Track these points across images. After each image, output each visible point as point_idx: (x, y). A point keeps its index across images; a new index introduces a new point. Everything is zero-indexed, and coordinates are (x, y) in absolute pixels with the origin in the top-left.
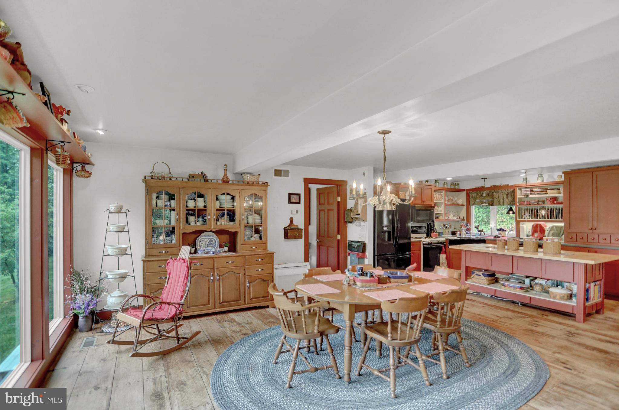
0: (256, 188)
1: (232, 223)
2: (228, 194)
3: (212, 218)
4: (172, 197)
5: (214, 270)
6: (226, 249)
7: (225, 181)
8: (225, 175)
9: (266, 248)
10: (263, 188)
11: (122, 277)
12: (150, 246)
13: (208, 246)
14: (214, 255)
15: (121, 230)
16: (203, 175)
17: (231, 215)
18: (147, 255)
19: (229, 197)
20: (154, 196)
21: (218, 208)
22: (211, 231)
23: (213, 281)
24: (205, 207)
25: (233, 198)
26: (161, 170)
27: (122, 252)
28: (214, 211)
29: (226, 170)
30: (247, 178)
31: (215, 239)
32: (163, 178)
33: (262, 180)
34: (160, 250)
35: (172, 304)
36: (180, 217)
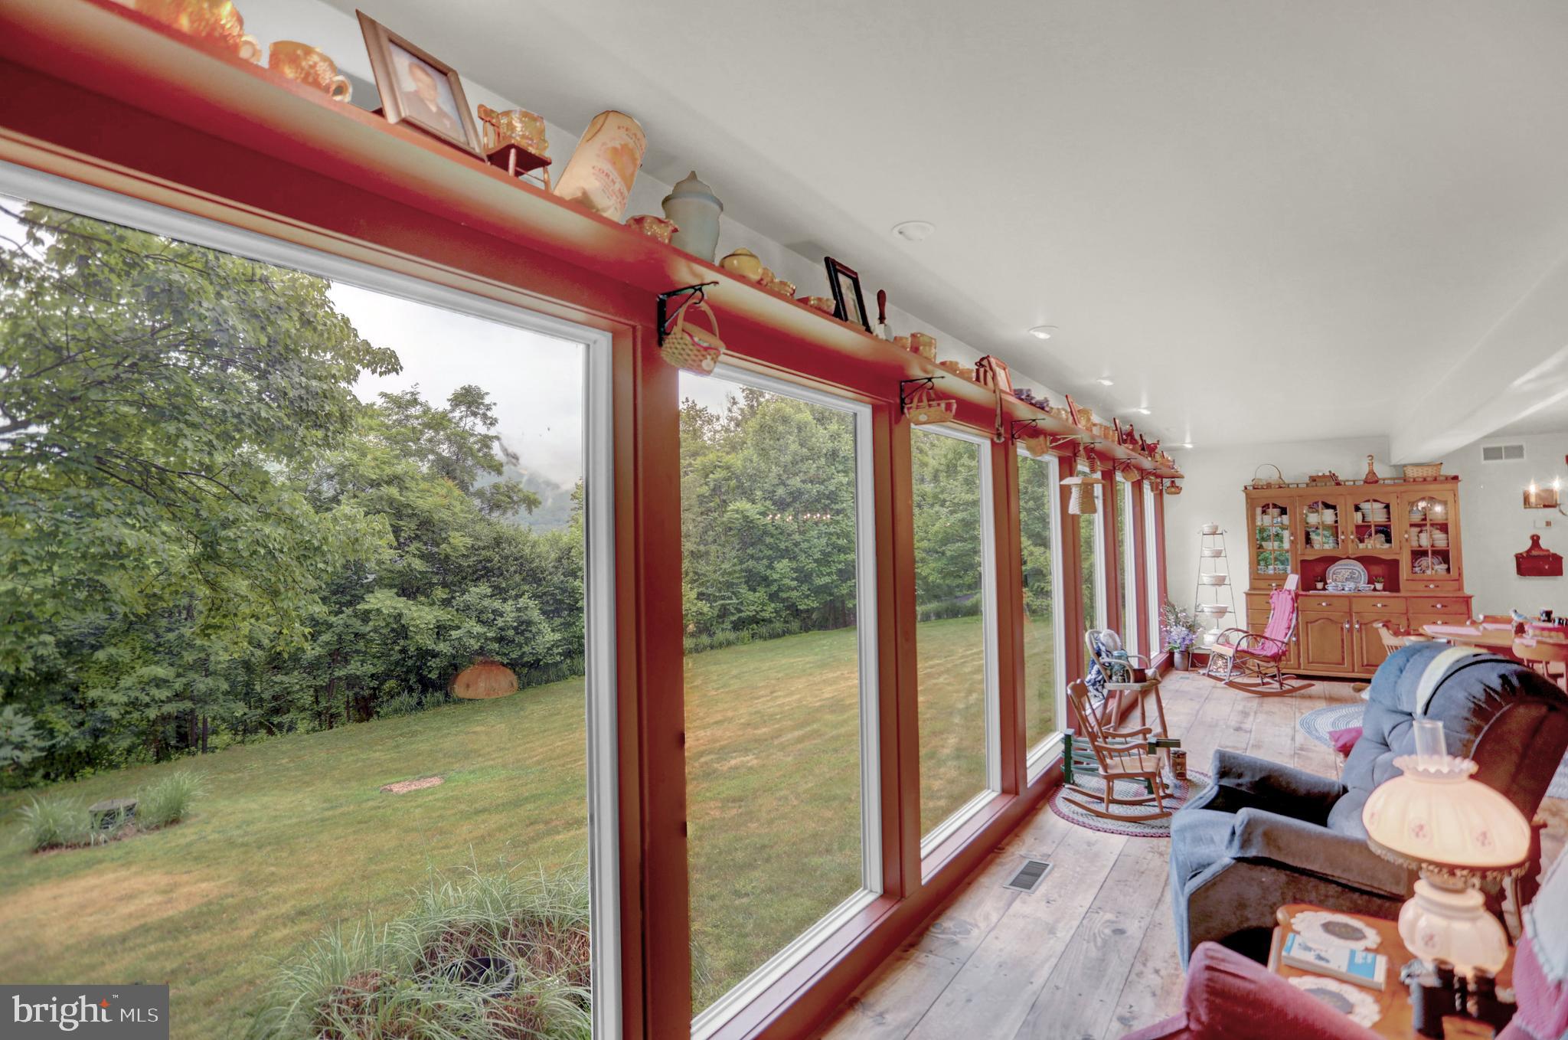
0: (1433, 487)
1: (1387, 546)
2: (1375, 501)
3: (1347, 537)
4: (1283, 511)
5: (1351, 616)
6: (1379, 586)
7: (1372, 480)
8: (1372, 473)
9: (1460, 588)
10: (1448, 486)
11: (1221, 612)
12: (1255, 577)
13: (1347, 579)
14: (1352, 593)
15: (1217, 554)
16: (1333, 476)
17: (1385, 531)
18: (1252, 588)
19: (1377, 505)
20: (1259, 510)
21: (1360, 522)
22: (1348, 558)
23: (1351, 630)
24: (1336, 522)
25: (1387, 507)
26: (1267, 475)
27: (1220, 581)
28: (1351, 528)
29: (1371, 465)
30: (1412, 473)
31: (1359, 567)
32: (1269, 486)
33: (1448, 471)
34: (1269, 582)
35: (1273, 640)
36: (1296, 538)
